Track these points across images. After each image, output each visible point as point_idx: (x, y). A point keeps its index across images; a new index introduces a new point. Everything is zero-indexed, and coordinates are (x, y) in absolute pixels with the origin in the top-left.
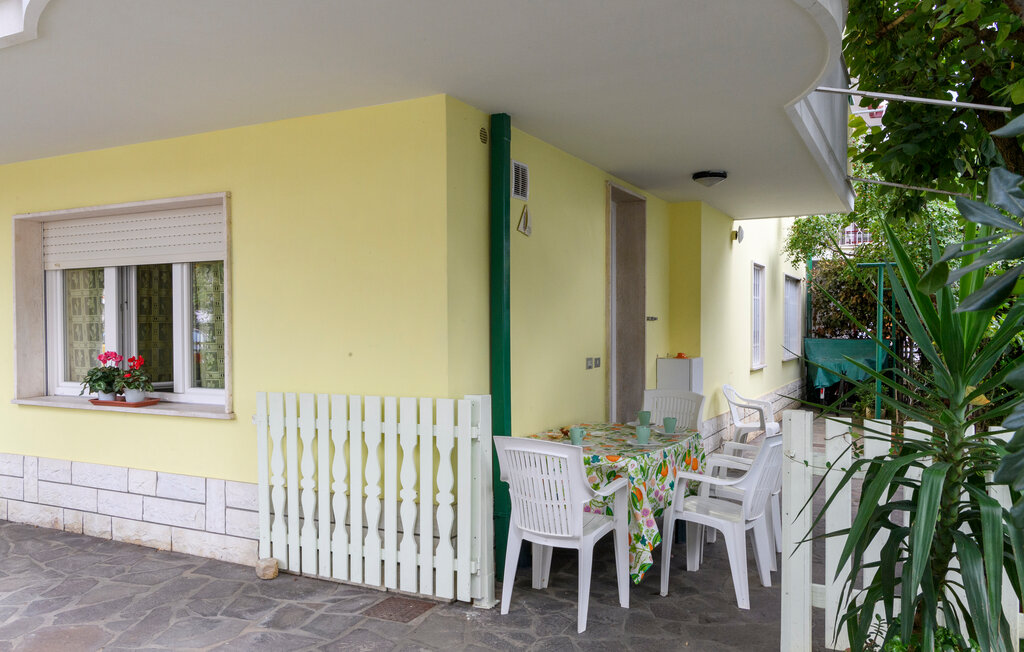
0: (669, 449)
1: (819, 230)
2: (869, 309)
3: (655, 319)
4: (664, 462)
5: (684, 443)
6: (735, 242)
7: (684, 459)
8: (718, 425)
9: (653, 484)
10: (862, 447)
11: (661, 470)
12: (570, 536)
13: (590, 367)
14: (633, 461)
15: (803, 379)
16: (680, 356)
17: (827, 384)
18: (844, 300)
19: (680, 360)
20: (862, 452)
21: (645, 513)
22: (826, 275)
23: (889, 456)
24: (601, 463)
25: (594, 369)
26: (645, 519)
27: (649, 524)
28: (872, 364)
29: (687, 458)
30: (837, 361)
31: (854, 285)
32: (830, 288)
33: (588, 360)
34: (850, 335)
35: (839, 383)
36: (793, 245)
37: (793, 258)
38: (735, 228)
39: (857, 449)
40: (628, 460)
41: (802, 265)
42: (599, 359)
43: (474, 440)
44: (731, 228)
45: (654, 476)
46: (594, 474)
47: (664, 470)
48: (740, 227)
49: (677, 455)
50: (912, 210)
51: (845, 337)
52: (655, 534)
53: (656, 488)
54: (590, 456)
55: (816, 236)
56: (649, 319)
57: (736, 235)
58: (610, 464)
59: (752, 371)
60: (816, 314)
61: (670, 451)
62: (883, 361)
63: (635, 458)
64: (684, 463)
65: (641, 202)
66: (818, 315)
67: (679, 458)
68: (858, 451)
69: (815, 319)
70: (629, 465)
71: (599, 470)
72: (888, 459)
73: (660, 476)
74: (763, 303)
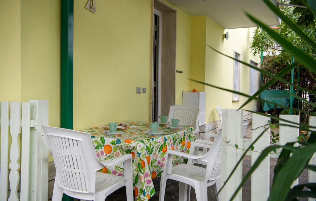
0: (170, 137)
1: (266, 38)
2: (287, 77)
3: (181, 72)
4: (165, 144)
5: (181, 133)
6: (225, 39)
7: (181, 142)
8: (214, 126)
9: (156, 157)
10: (278, 135)
11: (163, 148)
12: (88, 192)
13: (139, 93)
14: (141, 143)
15: (258, 107)
16: (194, 91)
17: (268, 109)
18: (277, 73)
19: (194, 93)
20: (278, 139)
21: (146, 175)
22: (269, 62)
23: (298, 142)
24: (121, 144)
25: (142, 94)
26: (146, 179)
27: (148, 182)
28: (288, 100)
29: (183, 142)
30: (273, 99)
31: (281, 66)
32: (271, 67)
33: (137, 88)
34: (279, 89)
35: (273, 109)
36: (254, 45)
37: (254, 51)
38: (225, 33)
39: (274, 137)
40: (137, 142)
41: (258, 55)
42: (145, 89)
43: (32, 129)
44: (223, 33)
45: (157, 152)
46: (118, 151)
47: (164, 148)
48: (227, 32)
49: (175, 140)
50: (309, 21)
51: (277, 89)
52: (151, 188)
53: (159, 159)
54: (116, 140)
55: (264, 40)
56: (177, 72)
57: (225, 36)
58: (127, 144)
59: (233, 102)
60: (264, 79)
61: (169, 138)
62: (293, 99)
63: (142, 141)
64: (181, 145)
65: (174, 12)
66: (266, 79)
67: (177, 141)
68: (275, 138)
69: (264, 81)
70: (138, 146)
71: (121, 148)
72: (297, 145)
73: (161, 152)
74: (239, 71)
